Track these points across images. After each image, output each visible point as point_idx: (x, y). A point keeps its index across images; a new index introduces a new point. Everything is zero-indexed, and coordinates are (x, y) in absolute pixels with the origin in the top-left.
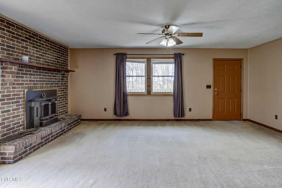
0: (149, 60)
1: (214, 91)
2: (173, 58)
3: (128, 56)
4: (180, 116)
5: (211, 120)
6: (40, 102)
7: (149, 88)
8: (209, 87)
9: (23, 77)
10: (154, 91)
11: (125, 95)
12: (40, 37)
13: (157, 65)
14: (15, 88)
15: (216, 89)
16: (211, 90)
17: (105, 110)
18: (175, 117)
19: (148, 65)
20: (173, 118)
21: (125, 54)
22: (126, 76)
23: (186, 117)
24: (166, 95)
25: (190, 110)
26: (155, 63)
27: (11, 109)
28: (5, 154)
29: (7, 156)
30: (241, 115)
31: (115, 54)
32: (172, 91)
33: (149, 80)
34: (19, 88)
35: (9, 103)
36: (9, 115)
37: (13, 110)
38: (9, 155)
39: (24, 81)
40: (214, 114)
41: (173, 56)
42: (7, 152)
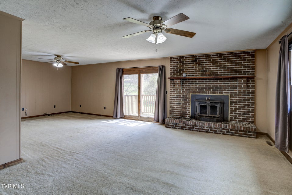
9: (190, 86)
12: (205, 56)
14: (184, 92)
27: (181, 103)
34: (187, 92)
35: (180, 100)
36: (180, 106)
37: (182, 104)
39: (190, 88)
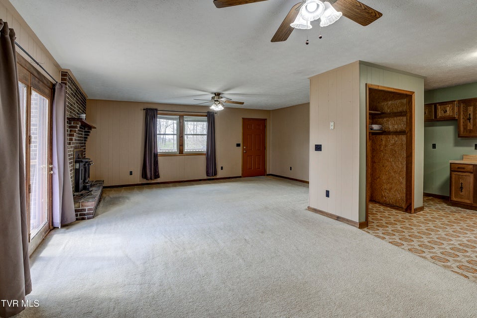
0: (181, 117)
1: (243, 149)
2: (206, 116)
3: (159, 112)
4: (213, 174)
5: (240, 177)
6: (84, 163)
7: (181, 148)
8: (238, 145)
10: (186, 151)
11: (156, 156)
13: (189, 123)
15: (245, 147)
16: (240, 148)
17: (131, 173)
18: (207, 175)
19: (180, 122)
20: (205, 177)
21: (156, 110)
22: (157, 134)
23: (218, 177)
24: (198, 154)
25: (222, 168)
26: (187, 121)
28: (84, 210)
29: (87, 212)
30: (265, 170)
31: (144, 109)
32: (206, 150)
33: (181, 138)
38: (88, 211)
40: (243, 171)
41: (206, 114)
42: (86, 208)
